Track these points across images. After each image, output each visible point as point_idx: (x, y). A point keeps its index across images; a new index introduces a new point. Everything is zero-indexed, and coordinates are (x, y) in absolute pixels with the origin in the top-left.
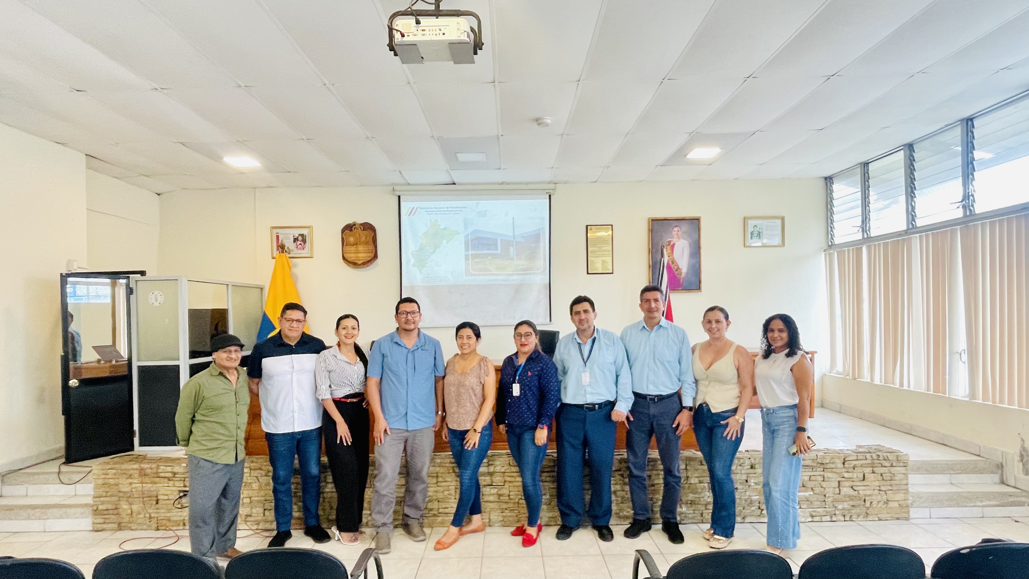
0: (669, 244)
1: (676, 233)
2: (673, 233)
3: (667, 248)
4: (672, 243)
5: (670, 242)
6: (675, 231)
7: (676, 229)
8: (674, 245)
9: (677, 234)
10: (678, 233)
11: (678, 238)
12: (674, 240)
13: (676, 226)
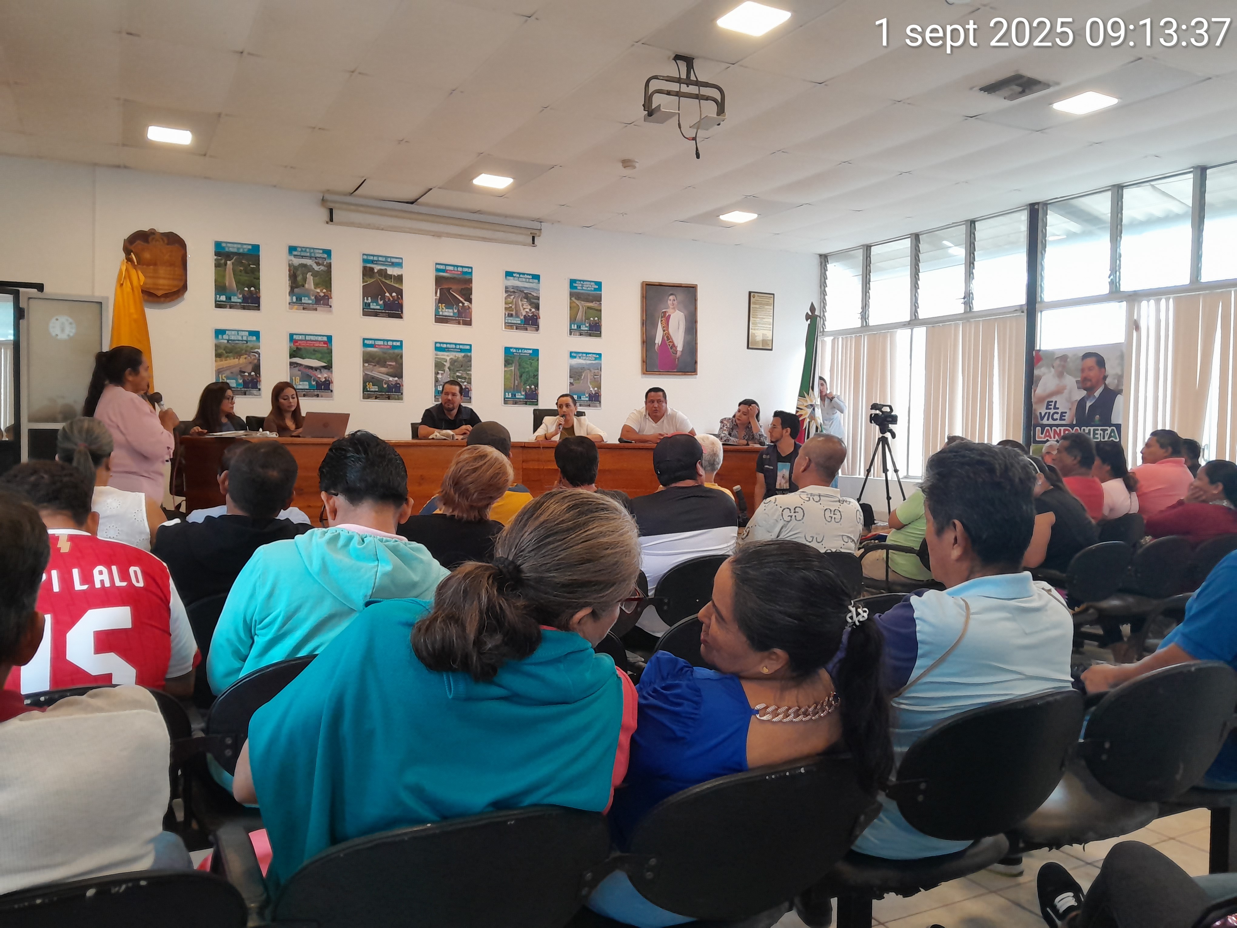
0: (664, 316)
1: (671, 302)
2: (669, 302)
3: (662, 321)
4: (667, 314)
5: (665, 312)
6: (670, 300)
7: (671, 297)
8: (669, 316)
9: (673, 304)
10: (674, 302)
11: (674, 308)
12: (670, 311)
13: (672, 294)
